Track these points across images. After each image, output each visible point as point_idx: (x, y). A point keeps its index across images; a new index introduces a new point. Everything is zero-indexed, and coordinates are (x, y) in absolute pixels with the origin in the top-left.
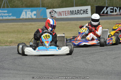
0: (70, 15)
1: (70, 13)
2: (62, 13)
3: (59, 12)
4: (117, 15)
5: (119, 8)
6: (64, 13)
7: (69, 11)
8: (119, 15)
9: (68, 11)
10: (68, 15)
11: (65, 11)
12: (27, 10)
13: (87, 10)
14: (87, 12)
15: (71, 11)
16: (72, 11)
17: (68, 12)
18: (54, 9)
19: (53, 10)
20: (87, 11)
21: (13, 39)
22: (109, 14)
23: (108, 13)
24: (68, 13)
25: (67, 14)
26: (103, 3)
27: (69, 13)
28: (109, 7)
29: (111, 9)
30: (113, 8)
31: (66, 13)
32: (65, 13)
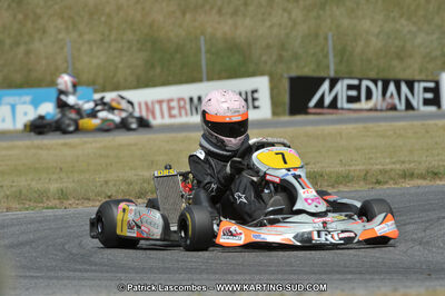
0: (186, 114)
1: (188, 107)
2: (157, 107)
3: (146, 104)
4: (374, 110)
5: (380, 84)
6: (165, 106)
7: (183, 99)
8: (381, 110)
9: (179, 100)
10: (181, 115)
11: (169, 101)
12: (17, 99)
13: (254, 92)
14: (254, 99)
15: (191, 99)
16: (195, 100)
17: (182, 103)
18: (124, 93)
19: (122, 98)
20: (256, 95)
21: (65, 185)
22: (342, 109)
23: (339, 105)
24: (180, 108)
25: (175, 112)
26: (313, 66)
27: (184, 107)
28: (343, 78)
29: (350, 87)
30: (355, 82)
31: (173, 108)
32: (170, 108)
